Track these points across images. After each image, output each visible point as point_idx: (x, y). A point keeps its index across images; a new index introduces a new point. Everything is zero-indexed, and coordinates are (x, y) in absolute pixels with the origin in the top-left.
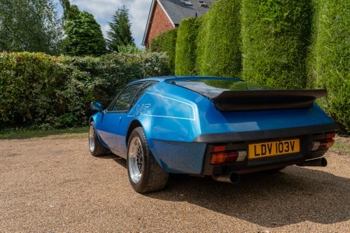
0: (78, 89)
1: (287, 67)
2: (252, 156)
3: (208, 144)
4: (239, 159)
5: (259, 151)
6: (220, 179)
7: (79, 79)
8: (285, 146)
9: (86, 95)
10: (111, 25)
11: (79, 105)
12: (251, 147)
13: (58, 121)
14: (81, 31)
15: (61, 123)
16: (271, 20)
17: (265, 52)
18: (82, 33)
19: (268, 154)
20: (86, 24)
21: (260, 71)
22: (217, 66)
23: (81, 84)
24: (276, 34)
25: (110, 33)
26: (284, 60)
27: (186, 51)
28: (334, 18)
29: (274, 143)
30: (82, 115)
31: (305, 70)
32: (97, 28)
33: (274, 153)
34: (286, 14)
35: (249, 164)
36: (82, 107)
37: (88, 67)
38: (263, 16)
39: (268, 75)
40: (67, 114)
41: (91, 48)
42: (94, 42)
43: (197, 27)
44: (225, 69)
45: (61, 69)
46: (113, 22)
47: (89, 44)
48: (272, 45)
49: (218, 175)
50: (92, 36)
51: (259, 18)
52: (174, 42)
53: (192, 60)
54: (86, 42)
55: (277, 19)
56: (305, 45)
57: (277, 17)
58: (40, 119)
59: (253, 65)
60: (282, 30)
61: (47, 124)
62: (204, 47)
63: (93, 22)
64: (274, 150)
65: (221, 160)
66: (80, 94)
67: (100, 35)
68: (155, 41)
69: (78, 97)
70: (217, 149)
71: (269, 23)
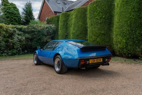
0: (19, 39)
1: (104, 34)
2: (90, 62)
3: (80, 59)
4: (87, 63)
5: (92, 61)
6: (83, 68)
7: (19, 35)
8: (99, 60)
9: (22, 42)
10: (24, 9)
11: (19, 46)
12: (90, 60)
13: (10, 52)
14: (10, 11)
15: (11, 53)
16: (99, 18)
17: (97, 29)
18: (11, 12)
19: (94, 62)
20: (12, 9)
21: (95, 35)
22: (78, 32)
23: (20, 37)
24: (100, 23)
25: (23, 13)
26: (103, 32)
27: (64, 25)
28: (120, 20)
29: (96, 59)
30: (20, 50)
31: (110, 36)
32: (18, 10)
33: (96, 62)
34: (104, 17)
35: (90, 65)
36: (20, 46)
37: (22, 30)
38: (96, 17)
39: (98, 37)
40: (14, 50)
41: (15, 19)
42: (16, 17)
43: (68, 16)
44: (80, 33)
45: (11, 31)
46: (25, 8)
47: (14, 18)
48: (99, 27)
49: (82, 67)
50: (16, 14)
51: (94, 17)
52: (58, 21)
53: (66, 29)
54: (12, 16)
55: (101, 18)
56: (110, 28)
57: (101, 17)
58: (2, 52)
59: (92, 33)
60: (102, 22)
61: (5, 54)
62: (71, 24)
63: (16, 8)
64: (96, 61)
65: (83, 63)
66: (19, 41)
67: (19, 14)
68: (48, 20)
69: (18, 42)
70: (82, 61)
71: (98, 19)
